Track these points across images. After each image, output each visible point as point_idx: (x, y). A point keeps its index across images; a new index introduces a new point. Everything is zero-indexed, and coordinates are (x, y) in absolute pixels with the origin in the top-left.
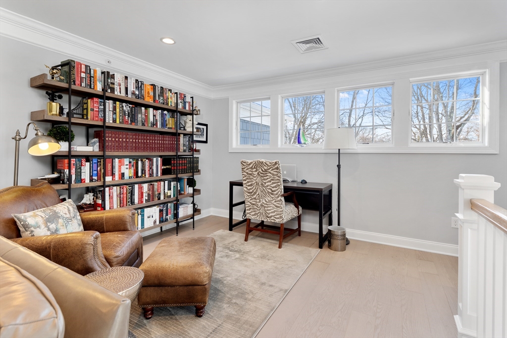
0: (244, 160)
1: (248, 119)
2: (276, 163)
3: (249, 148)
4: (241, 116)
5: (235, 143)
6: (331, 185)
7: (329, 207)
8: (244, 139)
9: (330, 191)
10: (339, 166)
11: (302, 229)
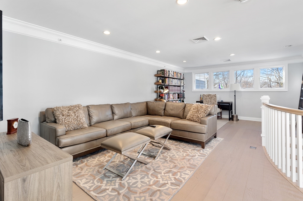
0: (204, 94)
1: (199, 80)
2: (215, 95)
3: (199, 90)
4: (196, 79)
5: (194, 88)
6: (232, 102)
7: (232, 109)
8: (197, 87)
9: (232, 104)
10: (235, 96)
11: (222, 117)
